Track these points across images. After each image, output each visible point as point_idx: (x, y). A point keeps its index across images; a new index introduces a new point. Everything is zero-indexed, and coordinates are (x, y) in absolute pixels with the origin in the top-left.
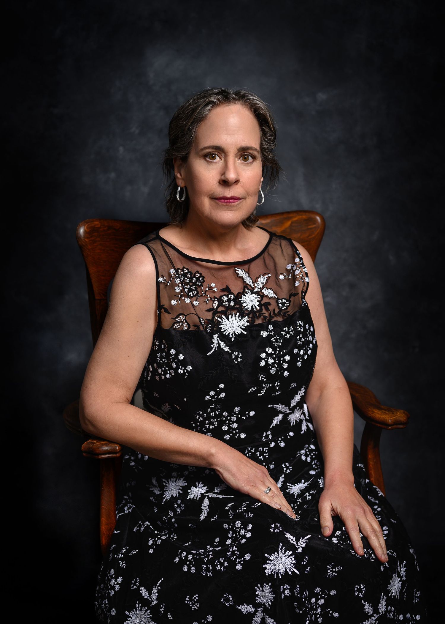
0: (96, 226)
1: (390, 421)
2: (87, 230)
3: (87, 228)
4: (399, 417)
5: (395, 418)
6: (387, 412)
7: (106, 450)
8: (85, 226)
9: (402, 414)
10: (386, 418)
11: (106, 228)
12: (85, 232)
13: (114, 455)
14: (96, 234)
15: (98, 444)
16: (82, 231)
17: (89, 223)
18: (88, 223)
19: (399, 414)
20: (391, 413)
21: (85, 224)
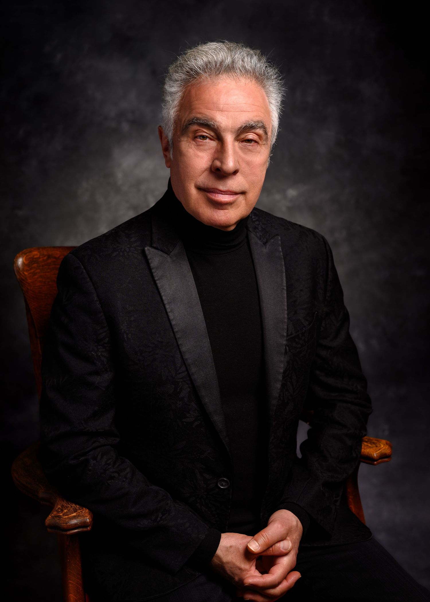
0: (35, 257)
1: (375, 455)
2: (26, 262)
3: (25, 259)
4: (384, 449)
5: (380, 452)
6: (370, 445)
7: (76, 524)
8: (23, 257)
9: (386, 446)
10: (370, 452)
11: (45, 258)
12: (23, 263)
13: (85, 529)
14: (35, 265)
15: (65, 518)
16: (20, 261)
17: (28, 254)
18: (26, 254)
19: (382, 446)
20: (374, 445)
21: (24, 255)
